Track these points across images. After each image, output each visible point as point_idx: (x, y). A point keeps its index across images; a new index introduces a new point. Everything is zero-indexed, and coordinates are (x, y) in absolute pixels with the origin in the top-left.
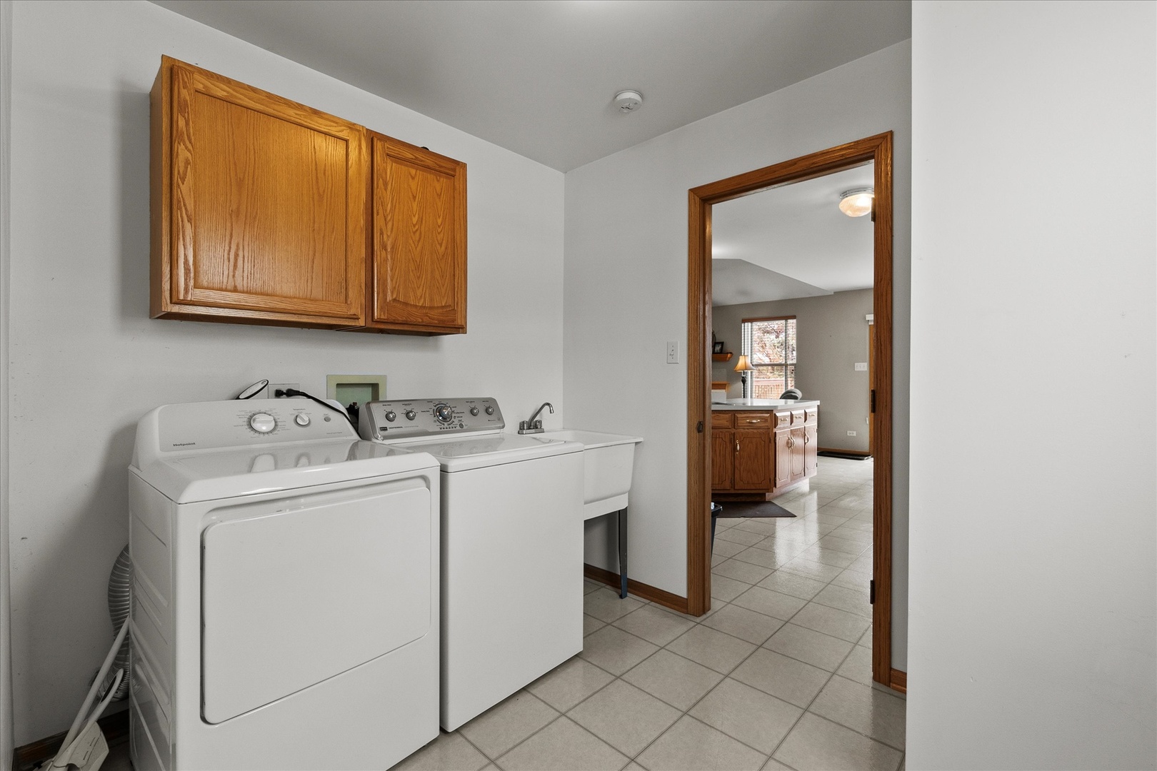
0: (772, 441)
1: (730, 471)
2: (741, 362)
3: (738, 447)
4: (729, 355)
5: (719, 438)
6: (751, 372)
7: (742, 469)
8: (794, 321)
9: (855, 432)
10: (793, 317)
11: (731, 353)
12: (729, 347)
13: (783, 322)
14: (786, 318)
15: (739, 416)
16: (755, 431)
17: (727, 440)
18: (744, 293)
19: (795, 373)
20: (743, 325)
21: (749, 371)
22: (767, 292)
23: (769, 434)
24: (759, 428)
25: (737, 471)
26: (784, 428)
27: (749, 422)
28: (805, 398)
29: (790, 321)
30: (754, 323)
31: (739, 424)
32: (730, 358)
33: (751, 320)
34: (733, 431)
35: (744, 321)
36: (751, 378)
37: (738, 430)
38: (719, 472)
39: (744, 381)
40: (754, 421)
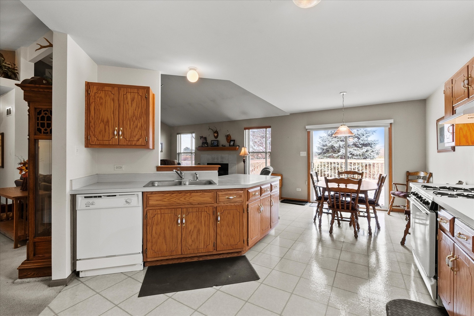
0: (246, 212)
1: (213, 237)
2: (244, 151)
3: (219, 219)
4: (237, 147)
5: (204, 211)
6: (249, 157)
7: (222, 235)
8: (270, 129)
9: (300, 189)
10: (270, 127)
11: (239, 146)
12: (237, 143)
13: (265, 129)
14: (266, 127)
15: (220, 193)
16: (233, 204)
17: (211, 213)
18: (244, 113)
19: (270, 157)
20: (245, 131)
21: (248, 156)
22: (257, 113)
23: (243, 206)
24: (235, 202)
25: (218, 237)
26: (255, 200)
27: (228, 198)
28: (274, 174)
29: (268, 129)
30: (250, 130)
31: (220, 200)
32: (238, 148)
33: (249, 128)
34: (215, 205)
35: (245, 129)
36: (249, 159)
37: (220, 204)
38: (204, 239)
39: (244, 162)
40: (231, 197)
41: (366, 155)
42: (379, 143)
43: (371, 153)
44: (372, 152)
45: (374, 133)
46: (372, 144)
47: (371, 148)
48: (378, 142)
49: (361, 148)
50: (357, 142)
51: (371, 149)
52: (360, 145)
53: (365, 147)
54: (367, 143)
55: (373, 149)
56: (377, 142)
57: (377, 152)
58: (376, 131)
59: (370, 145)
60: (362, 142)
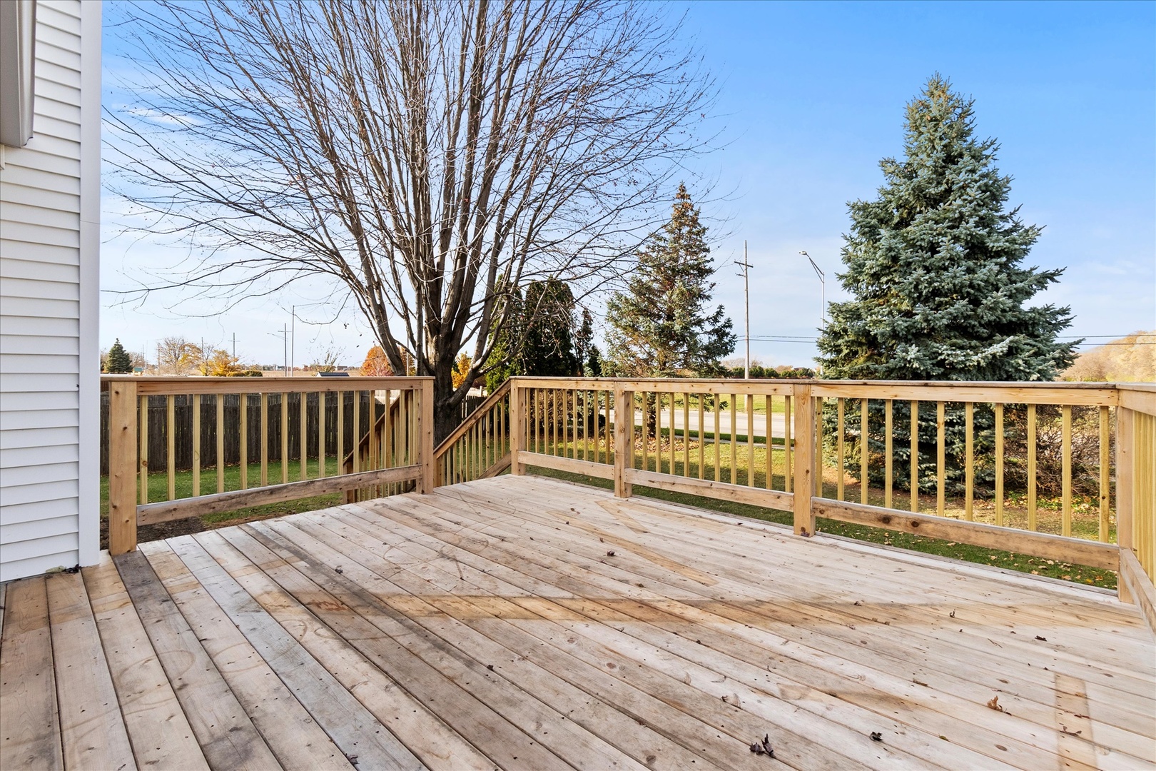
41: (1007, 368)
42: (1072, 322)
43: (1033, 361)
44: (1036, 354)
45: (1050, 284)
46: (1038, 324)
47: (1030, 341)
48: (1067, 317)
49: (986, 339)
50: (969, 317)
51: (1034, 343)
52: (981, 330)
53: (1005, 337)
54: (1014, 319)
55: (1040, 345)
56: (1060, 318)
57: (1057, 354)
58: (1058, 275)
59: (1027, 329)
60: (989, 317)
